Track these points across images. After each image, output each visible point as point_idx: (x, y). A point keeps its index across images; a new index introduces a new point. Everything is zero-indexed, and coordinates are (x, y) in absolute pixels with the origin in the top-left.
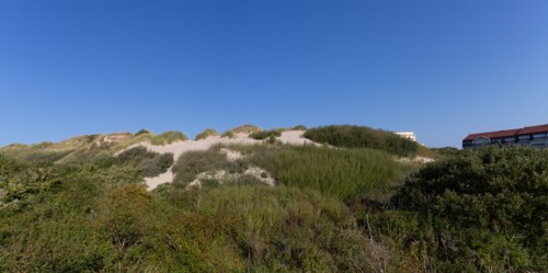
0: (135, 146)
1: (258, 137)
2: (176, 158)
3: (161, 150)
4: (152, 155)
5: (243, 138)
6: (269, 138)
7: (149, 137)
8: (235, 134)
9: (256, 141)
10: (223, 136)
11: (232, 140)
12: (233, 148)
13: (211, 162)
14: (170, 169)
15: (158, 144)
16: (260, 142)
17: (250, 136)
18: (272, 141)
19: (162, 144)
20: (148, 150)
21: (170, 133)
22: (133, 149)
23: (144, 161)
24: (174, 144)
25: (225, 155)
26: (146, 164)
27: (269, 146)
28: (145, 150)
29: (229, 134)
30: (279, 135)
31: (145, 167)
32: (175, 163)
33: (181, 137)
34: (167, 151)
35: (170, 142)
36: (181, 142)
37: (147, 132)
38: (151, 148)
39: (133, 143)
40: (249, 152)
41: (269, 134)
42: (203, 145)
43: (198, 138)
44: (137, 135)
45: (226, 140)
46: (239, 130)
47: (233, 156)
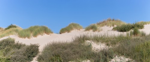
0: (5, 38)
1: (123, 29)
2: (41, 49)
3: (27, 42)
4: (19, 46)
5: (108, 31)
6: (132, 31)
7: (17, 31)
8: (99, 28)
9: (120, 33)
10: (87, 29)
11: (96, 33)
12: (97, 40)
13: (75, 53)
14: (35, 58)
15: (25, 37)
16: (125, 34)
17: (114, 29)
18: (135, 33)
19: (28, 37)
20: (16, 42)
21: (36, 27)
22: (3, 41)
23: (12, 51)
24: (39, 37)
25: (90, 46)
26: (13, 53)
27: (133, 37)
28: (13, 42)
29: (93, 28)
30: (142, 27)
31: (13, 56)
32: (40, 54)
33: (46, 31)
34: (33, 43)
35: (35, 35)
36: (45, 35)
37: (15, 27)
38: (18, 40)
39: (4, 36)
40: (114, 43)
41: (133, 27)
42: (67, 38)
43: (62, 31)
44: (6, 29)
45: (91, 33)
46: (103, 24)
47: (97, 47)
